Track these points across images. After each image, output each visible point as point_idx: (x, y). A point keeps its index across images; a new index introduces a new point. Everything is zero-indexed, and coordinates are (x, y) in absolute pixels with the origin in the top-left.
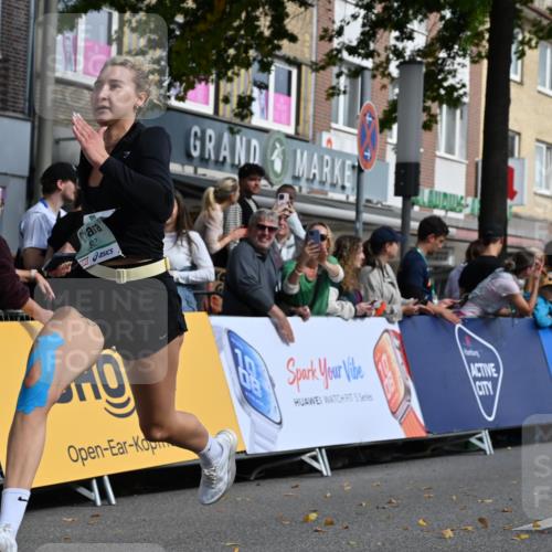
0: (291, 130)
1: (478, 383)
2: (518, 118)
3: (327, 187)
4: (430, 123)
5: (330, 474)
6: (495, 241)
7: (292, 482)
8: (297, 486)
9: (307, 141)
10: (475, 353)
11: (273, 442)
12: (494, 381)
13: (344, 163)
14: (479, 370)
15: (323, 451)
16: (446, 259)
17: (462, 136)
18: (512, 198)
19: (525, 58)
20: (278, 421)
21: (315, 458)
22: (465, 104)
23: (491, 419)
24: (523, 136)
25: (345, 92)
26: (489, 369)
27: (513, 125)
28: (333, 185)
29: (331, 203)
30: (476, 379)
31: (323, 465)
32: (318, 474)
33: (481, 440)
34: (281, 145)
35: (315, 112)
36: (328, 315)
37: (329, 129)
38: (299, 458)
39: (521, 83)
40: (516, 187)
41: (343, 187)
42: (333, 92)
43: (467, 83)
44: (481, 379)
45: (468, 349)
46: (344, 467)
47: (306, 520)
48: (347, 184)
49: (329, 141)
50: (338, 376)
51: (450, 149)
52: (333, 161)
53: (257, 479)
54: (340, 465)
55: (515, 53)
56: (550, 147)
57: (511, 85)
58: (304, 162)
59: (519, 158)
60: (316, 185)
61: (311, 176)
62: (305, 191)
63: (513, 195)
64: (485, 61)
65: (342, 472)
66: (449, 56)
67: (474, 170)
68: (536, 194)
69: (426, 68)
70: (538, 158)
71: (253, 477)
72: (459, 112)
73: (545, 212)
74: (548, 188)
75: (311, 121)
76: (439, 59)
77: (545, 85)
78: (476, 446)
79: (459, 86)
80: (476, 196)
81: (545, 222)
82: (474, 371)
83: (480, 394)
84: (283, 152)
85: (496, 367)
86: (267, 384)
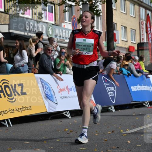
0: (54, 23)
1: (109, 92)
2: (116, 19)
3: (65, 39)
5: (71, 118)
7: (60, 120)
8: (62, 121)
9: (58, 26)
10: (108, 84)
11: (55, 109)
12: (114, 92)
13: (69, 32)
14: (110, 89)
15: (68, 111)
16: (99, 58)
17: (101, 24)
18: (116, 42)
19: (117, 3)
20: (56, 103)
21: (66, 113)
22: (101, 15)
23: (114, 102)
24: (118, 24)
25: (68, 11)
26: (112, 89)
27: (114, 21)
29: (65, 43)
30: (109, 91)
31: (69, 115)
32: (68, 118)
33: (111, 108)
34: (51, 27)
35: (60, 17)
36: (67, 74)
37: (64, 22)
38: (62, 114)
39: (116, 10)
40: (117, 38)
42: (65, 11)
43: (101, 9)
44: (110, 91)
45: (106, 83)
46: (74, 116)
47: (65, 131)
49: (64, 26)
50: (71, 91)
51: (98, 28)
52: (66, 31)
53: (51, 119)
54: (73, 115)
55: (114, 1)
56: (125, 27)
57: (113, 10)
58: (58, 31)
59: (117, 30)
60: (61, 38)
61: (60, 36)
62: (58, 40)
63: (116, 41)
64: (105, 3)
65: (74, 117)
66: (96, 2)
67: (104, 34)
68: (122, 40)
69: (90, 5)
70: (122, 30)
71: (49, 119)
72: (99, 18)
73: (125, 45)
74: (125, 39)
75: (59, 20)
76: (93, 3)
77: (122, 10)
78: (110, 110)
79: (99, 10)
80: (106, 41)
81: (125, 48)
82: (108, 89)
83: (111, 95)
84: (52, 29)
85: (114, 88)
86: (52, 93)
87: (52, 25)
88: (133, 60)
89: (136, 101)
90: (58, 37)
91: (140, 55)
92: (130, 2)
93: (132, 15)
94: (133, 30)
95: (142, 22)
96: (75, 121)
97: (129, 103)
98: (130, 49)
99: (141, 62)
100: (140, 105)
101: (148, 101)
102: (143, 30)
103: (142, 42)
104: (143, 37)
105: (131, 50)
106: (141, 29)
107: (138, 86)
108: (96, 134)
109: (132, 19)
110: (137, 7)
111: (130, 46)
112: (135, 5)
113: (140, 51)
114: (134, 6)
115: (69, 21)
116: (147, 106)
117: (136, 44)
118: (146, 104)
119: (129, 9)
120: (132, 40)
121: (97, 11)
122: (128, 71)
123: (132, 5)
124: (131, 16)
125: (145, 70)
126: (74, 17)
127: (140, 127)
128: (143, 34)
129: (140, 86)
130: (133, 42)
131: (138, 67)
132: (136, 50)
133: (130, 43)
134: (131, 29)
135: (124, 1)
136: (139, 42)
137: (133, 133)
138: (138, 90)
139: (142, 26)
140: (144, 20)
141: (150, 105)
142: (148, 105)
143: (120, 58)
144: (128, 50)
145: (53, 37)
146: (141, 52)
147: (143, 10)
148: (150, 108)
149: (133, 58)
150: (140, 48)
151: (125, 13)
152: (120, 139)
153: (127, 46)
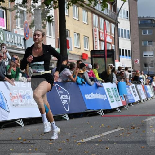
0: (5, 28)
1: (63, 101)
2: (69, 25)
3: (16, 45)
4: (44, 27)
5: (24, 126)
6: (65, 61)
7: (13, 129)
8: (15, 130)
9: (10, 31)
10: (62, 92)
11: (7, 117)
12: (68, 100)
13: (21, 38)
14: (63, 97)
15: (22, 120)
16: (52, 65)
17: (53, 31)
19: (69, 9)
20: (8, 111)
21: (19, 122)
22: (53, 22)
23: (68, 111)
24: (70, 31)
25: (20, 17)
26: (66, 96)
27: (67, 28)
28: (18, 44)
29: (18, 49)
30: (62, 99)
31: (22, 124)
32: (21, 126)
33: (65, 116)
34: (3, 32)
35: (11, 23)
36: (19, 81)
37: (16, 28)
38: (14, 122)
39: (68, 16)
40: (70, 45)
41: (21, 45)
42: (16, 17)
43: (54, 16)
44: (64, 99)
45: (60, 91)
46: (28, 124)
47: (18, 139)
48: (22, 44)
49: (16, 32)
51: (50, 34)
52: (18, 37)
53: (3, 128)
54: (26, 124)
55: (66, 7)
56: (78, 34)
57: (66, 16)
58: (9, 37)
59: (70, 37)
60: (13, 44)
61: (12, 42)
62: (10, 46)
63: (69, 48)
64: (58, 9)
65: (27, 126)
66: (48, 8)
67: (57, 40)
68: (75, 48)
69: (42, 11)
70: (75, 37)
71: (2, 127)
72: (52, 24)
73: (78, 52)
74: (78, 46)
75: (10, 26)
76: (45, 8)
77: (75, 17)
78: (64, 118)
79: (51, 17)
80: (59, 48)
81: (78, 55)
82: (62, 97)
83: (64, 103)
84: (3, 34)
85: (68, 96)
86: (4, 100)
87: (3, 31)
88: (86, 67)
89: (89, 110)
90: (10, 43)
91: (94, 63)
92: (83, 9)
93: (85, 22)
94: (86, 37)
95: (95, 29)
96: (29, 130)
97: (83, 111)
98: (83, 56)
99: (95, 70)
100: (94, 114)
101: (102, 110)
102: (96, 37)
103: (95, 49)
104: (96, 44)
105: (85, 57)
106: (94, 36)
107: (92, 94)
108: (51, 143)
109: (85, 26)
110: (90, 14)
111: (83, 54)
112: (87, 11)
113: (93, 59)
114: (87, 13)
115: (21, 26)
116: (101, 114)
117: (89, 51)
118: (100, 112)
119: (82, 16)
120: (86, 48)
121: (49, 17)
122: (82, 79)
123: (85, 12)
124: (83, 23)
125: (98, 78)
126: (26, 23)
127: (94, 136)
128: (96, 42)
129: (93, 94)
130: (86, 49)
131: (91, 75)
132: (89, 58)
133: (84, 50)
134: (84, 36)
135: (77, 8)
136: (92, 49)
137: (87, 142)
138: (92, 98)
139: (95, 33)
140: (97, 27)
141: (104, 114)
142: (103, 114)
143: (73, 65)
144: (81, 57)
145: (5, 43)
146: (95, 60)
147: (95, 16)
148: (105, 116)
149: (86, 66)
150: (93, 56)
151: (78, 19)
152: (75, 148)
153: (80, 54)
